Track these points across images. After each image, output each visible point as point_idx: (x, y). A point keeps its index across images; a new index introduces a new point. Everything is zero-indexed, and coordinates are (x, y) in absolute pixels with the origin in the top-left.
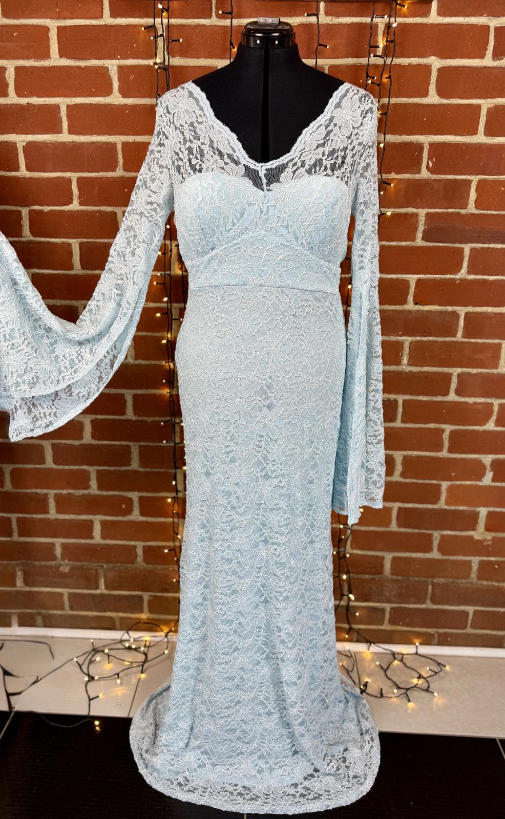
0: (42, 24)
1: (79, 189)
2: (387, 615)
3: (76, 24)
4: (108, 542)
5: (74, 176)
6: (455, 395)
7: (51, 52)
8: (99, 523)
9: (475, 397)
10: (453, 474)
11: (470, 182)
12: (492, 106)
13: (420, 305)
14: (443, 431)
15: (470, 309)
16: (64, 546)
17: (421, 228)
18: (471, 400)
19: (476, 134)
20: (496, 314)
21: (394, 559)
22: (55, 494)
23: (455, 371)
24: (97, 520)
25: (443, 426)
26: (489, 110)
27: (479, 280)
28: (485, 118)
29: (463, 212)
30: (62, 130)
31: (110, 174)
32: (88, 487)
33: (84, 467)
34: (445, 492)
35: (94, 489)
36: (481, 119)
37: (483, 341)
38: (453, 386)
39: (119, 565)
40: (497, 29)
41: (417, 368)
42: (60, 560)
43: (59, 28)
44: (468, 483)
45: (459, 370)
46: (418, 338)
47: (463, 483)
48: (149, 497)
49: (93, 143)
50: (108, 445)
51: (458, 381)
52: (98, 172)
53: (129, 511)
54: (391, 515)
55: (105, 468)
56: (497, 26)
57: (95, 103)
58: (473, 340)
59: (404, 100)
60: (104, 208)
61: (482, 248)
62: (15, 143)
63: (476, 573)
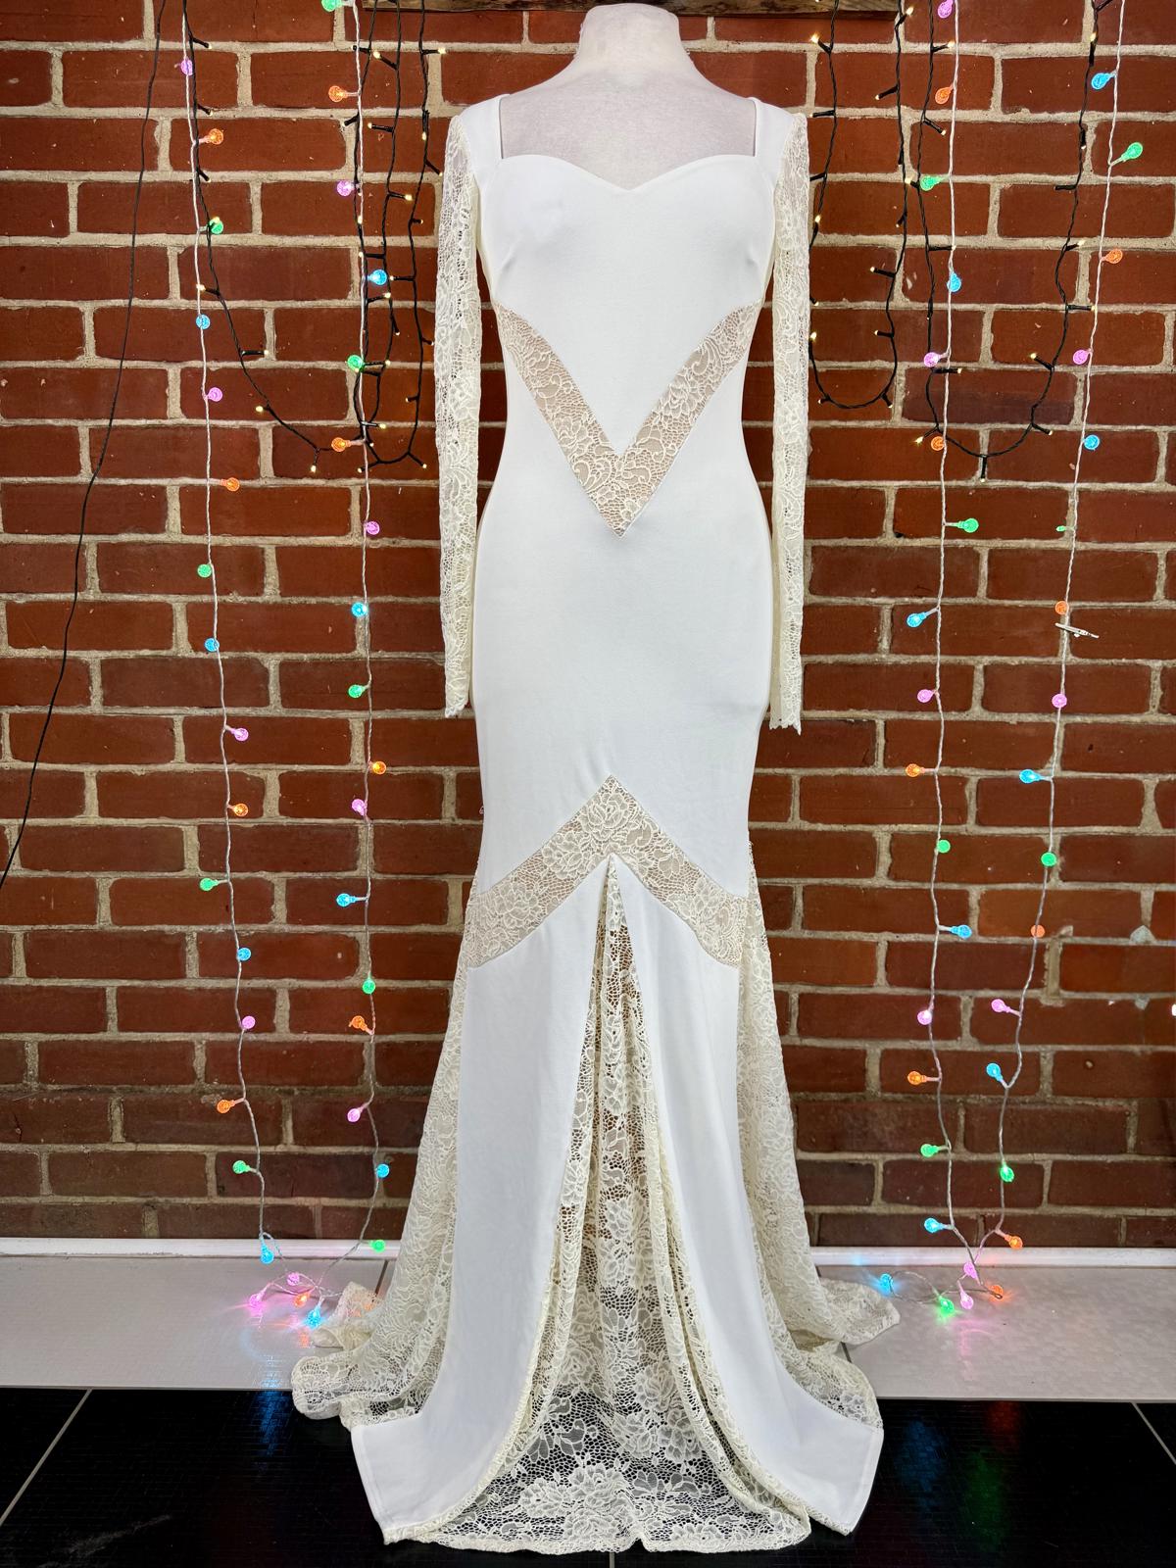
0: (225, 50)
1: (278, 329)
2: (879, 1180)
3: (285, 51)
4: (304, 1037)
5: (269, 307)
6: (982, 710)
7: (239, 95)
8: (287, 995)
9: (1020, 712)
10: (989, 869)
11: (981, 314)
12: (1008, 185)
13: (905, 537)
14: (964, 780)
15: (998, 543)
16: (213, 1050)
17: (899, 395)
18: (1013, 718)
19: (985, 233)
20: (1045, 551)
21: (887, 1055)
22: (200, 934)
23: (979, 663)
24: (283, 988)
25: (964, 771)
26: (1003, 192)
27: (1009, 490)
28: (997, 206)
29: (972, 366)
30: (251, 228)
31: (336, 303)
32: (267, 917)
33: (262, 875)
34: (978, 907)
35: (280, 921)
36: (991, 208)
37: (1027, 603)
38: (978, 690)
39: (326, 1087)
40: (1005, 63)
41: (907, 656)
42: (202, 1080)
43: (254, 56)
44: (1020, 886)
45: (987, 660)
46: (907, 599)
47: (1011, 886)
48: (392, 935)
49: (308, 248)
50: (312, 827)
51: (985, 681)
52: (315, 300)
53: (350, 966)
54: (874, 960)
55: (305, 875)
56: (1007, 58)
57: (314, 180)
58: (1007, 603)
59: (857, 176)
60: (322, 364)
61: (1011, 431)
62: (165, 249)
63: (1051, 1080)
